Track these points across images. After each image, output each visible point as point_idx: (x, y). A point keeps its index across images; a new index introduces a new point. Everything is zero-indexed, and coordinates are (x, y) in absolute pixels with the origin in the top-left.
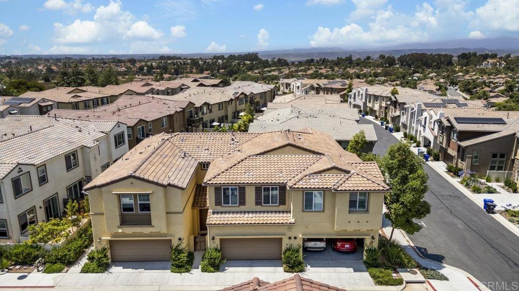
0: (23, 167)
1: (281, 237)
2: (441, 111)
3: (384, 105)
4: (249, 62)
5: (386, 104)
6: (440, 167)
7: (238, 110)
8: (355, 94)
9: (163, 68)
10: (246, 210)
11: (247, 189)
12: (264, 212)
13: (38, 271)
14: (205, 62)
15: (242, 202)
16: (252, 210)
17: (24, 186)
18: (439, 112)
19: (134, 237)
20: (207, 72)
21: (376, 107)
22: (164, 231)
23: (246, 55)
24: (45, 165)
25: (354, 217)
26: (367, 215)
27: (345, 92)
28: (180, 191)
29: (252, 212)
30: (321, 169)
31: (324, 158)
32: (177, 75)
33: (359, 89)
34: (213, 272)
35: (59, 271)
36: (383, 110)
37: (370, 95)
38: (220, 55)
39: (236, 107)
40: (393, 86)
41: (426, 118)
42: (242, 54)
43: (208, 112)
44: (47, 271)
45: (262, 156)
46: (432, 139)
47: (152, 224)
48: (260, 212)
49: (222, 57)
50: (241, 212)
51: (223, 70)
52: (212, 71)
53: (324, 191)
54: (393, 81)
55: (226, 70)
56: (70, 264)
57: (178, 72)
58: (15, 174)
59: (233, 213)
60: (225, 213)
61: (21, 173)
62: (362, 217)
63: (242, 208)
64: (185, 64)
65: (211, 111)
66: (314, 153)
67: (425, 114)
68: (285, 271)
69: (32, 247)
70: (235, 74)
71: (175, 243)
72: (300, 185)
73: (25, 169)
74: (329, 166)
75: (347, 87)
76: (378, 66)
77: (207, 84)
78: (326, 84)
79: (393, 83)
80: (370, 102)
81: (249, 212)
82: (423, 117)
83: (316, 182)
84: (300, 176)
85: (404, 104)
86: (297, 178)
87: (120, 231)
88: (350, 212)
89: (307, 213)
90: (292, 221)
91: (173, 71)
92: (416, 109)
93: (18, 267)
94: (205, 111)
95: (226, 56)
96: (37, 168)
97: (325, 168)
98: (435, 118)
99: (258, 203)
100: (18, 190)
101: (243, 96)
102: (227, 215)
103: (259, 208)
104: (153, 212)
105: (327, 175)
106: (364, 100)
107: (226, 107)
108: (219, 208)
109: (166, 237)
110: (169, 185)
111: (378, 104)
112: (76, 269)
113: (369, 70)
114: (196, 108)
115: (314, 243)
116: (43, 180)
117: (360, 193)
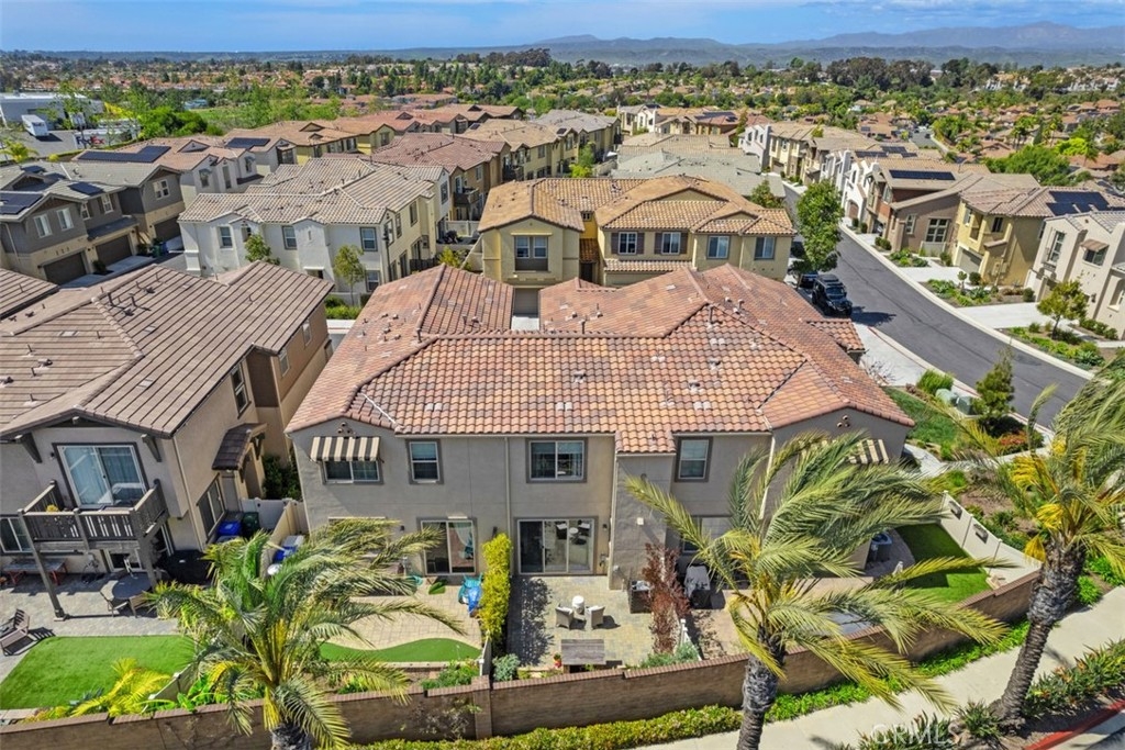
2: (875, 162)
3: (795, 154)
4: (530, 69)
5: (800, 153)
6: (867, 241)
7: (565, 158)
8: (750, 135)
10: (645, 258)
11: (646, 234)
12: (663, 260)
15: (641, 251)
16: (650, 258)
18: (872, 164)
19: (529, 284)
21: (784, 158)
22: (560, 278)
23: (524, 53)
25: (759, 264)
26: (773, 262)
27: (734, 131)
28: (578, 234)
29: (651, 261)
30: (727, 214)
31: (728, 204)
33: (757, 127)
36: (794, 163)
37: (775, 138)
39: (562, 155)
40: (815, 123)
41: (855, 173)
43: (525, 158)
45: (658, 202)
46: (860, 203)
47: (549, 269)
48: (659, 261)
50: (638, 261)
51: (481, 86)
53: (730, 235)
54: (817, 114)
62: (767, 264)
63: (640, 256)
65: (529, 157)
66: (717, 198)
67: (855, 167)
72: (705, 229)
74: (736, 211)
75: (737, 122)
76: (788, 84)
77: (494, 115)
78: (701, 118)
79: (815, 118)
80: (774, 149)
82: (851, 172)
83: (721, 227)
84: (704, 221)
85: (827, 152)
86: (701, 224)
87: (516, 276)
88: (756, 259)
89: (711, 261)
92: (843, 160)
94: (522, 158)
97: (732, 212)
98: (867, 171)
99: (657, 251)
101: (572, 135)
103: (658, 256)
104: (550, 258)
105: (733, 219)
106: (764, 145)
110: (569, 227)
111: (787, 153)
113: (771, 90)
114: (511, 153)
117: (767, 236)
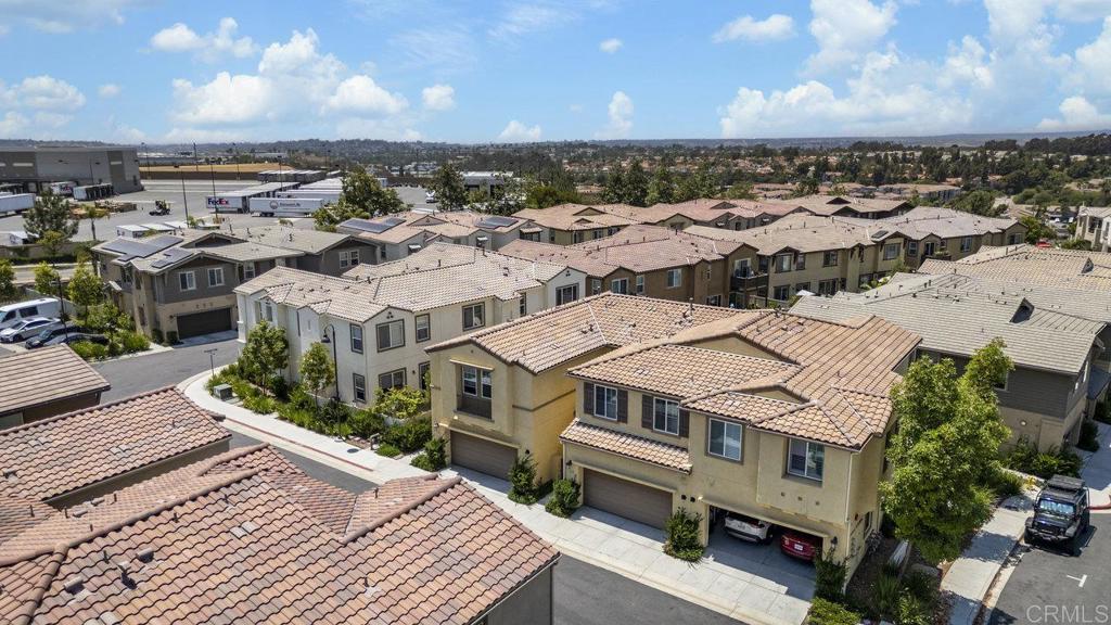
0: (394, 312)
1: (671, 491)
4: (1082, 158)
9: (850, 170)
10: (628, 432)
11: (631, 396)
12: (652, 442)
13: (372, 449)
14: (956, 157)
15: (623, 417)
16: (636, 434)
17: (393, 338)
19: (474, 432)
20: (953, 180)
22: (506, 432)
23: (1078, 140)
24: (428, 314)
25: (792, 486)
26: (817, 489)
28: (530, 376)
29: (634, 437)
32: (878, 184)
34: (559, 515)
35: (391, 455)
38: (1005, 139)
39: (876, 264)
42: (1069, 137)
43: (794, 267)
44: (379, 452)
45: (686, 348)
47: (493, 417)
48: (646, 440)
49: (1009, 145)
50: (617, 433)
51: (998, 177)
52: (967, 177)
53: (743, 425)
55: (1008, 177)
56: (407, 451)
57: (883, 177)
58: (382, 319)
59: (606, 430)
60: (595, 428)
61: (391, 320)
62: (809, 491)
63: (622, 427)
64: (904, 160)
65: (801, 267)
66: (780, 357)
68: (666, 552)
69: (375, 417)
70: (1031, 186)
71: (521, 455)
72: (705, 405)
73: (397, 315)
81: (629, 436)
83: (732, 406)
87: (458, 418)
88: (786, 475)
89: (711, 459)
90: (687, 466)
91: (870, 175)
93: (358, 439)
94: (785, 266)
95: (1021, 143)
96: (416, 317)
97: (763, 385)
99: (646, 424)
100: (384, 343)
102: (595, 432)
103: (646, 433)
104: (494, 400)
105: (764, 399)
107: (845, 263)
108: (589, 419)
109: (510, 442)
110: (515, 363)
112: (410, 458)
114: (761, 257)
115: (739, 522)
116: (423, 335)
117: (810, 443)
